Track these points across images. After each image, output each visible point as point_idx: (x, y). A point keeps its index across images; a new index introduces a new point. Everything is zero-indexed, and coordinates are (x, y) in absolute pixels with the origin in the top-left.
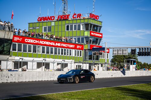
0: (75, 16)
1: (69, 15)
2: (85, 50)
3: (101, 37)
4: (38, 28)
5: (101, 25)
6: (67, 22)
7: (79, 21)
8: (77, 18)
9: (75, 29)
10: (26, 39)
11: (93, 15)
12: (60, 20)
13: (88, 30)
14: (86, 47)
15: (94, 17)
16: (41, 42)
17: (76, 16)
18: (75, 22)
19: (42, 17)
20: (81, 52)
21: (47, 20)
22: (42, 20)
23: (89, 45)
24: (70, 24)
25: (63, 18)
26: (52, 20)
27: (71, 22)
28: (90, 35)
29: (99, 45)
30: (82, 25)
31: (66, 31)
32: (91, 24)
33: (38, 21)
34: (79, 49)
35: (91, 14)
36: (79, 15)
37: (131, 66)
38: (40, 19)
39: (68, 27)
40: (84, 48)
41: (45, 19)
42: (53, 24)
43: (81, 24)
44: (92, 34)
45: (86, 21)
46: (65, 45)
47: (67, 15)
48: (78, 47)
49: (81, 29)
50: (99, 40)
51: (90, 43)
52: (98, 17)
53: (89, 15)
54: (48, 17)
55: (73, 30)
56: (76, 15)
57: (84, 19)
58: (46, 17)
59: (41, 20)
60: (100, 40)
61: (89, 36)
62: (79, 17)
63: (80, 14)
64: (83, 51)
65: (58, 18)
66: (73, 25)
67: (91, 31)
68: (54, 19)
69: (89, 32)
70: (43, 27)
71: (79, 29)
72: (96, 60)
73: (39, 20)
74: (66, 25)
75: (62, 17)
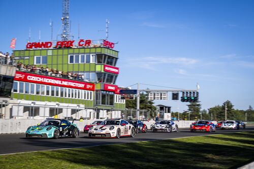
0: (82, 43)
1: (73, 41)
2: (97, 91)
3: (117, 73)
4: (28, 58)
5: (117, 56)
6: (71, 51)
7: (87, 51)
8: (85, 45)
9: (83, 61)
10: (28, 77)
11: (107, 42)
12: (60, 48)
13: (101, 63)
14: (98, 87)
15: (108, 45)
16: (46, 80)
17: (84, 43)
18: (82, 51)
19: (33, 43)
20: (91, 93)
21: (41, 47)
22: (33, 47)
23: (102, 84)
24: (76, 54)
25: (65, 44)
26: (47, 47)
27: (77, 51)
28: (105, 70)
29: (114, 83)
30: (93, 56)
31: (69, 63)
32: (105, 55)
33: (27, 47)
34: (89, 89)
35: (105, 41)
36: (88, 42)
37: (165, 114)
38: (31, 45)
39: (72, 58)
40: (96, 89)
41: (37, 45)
42: (50, 53)
43: (91, 55)
44: (107, 68)
45: (99, 50)
46: (72, 84)
47: (70, 41)
48: (88, 86)
49: (91, 62)
50: (114, 77)
51: (104, 82)
52: (113, 45)
53: (103, 43)
54: (42, 43)
55: (80, 63)
56: (83, 41)
57: (95, 47)
58: (39, 43)
59: (31, 47)
60: (116, 76)
61: (103, 71)
62: (87, 45)
63: (90, 41)
64: (95, 92)
65: (57, 44)
66: (80, 55)
67: (105, 64)
68: (50, 47)
69: (103, 66)
70: (35, 57)
71: (88, 61)
72: (110, 105)
73: (29, 46)
74: (69, 56)
75: (62, 43)
